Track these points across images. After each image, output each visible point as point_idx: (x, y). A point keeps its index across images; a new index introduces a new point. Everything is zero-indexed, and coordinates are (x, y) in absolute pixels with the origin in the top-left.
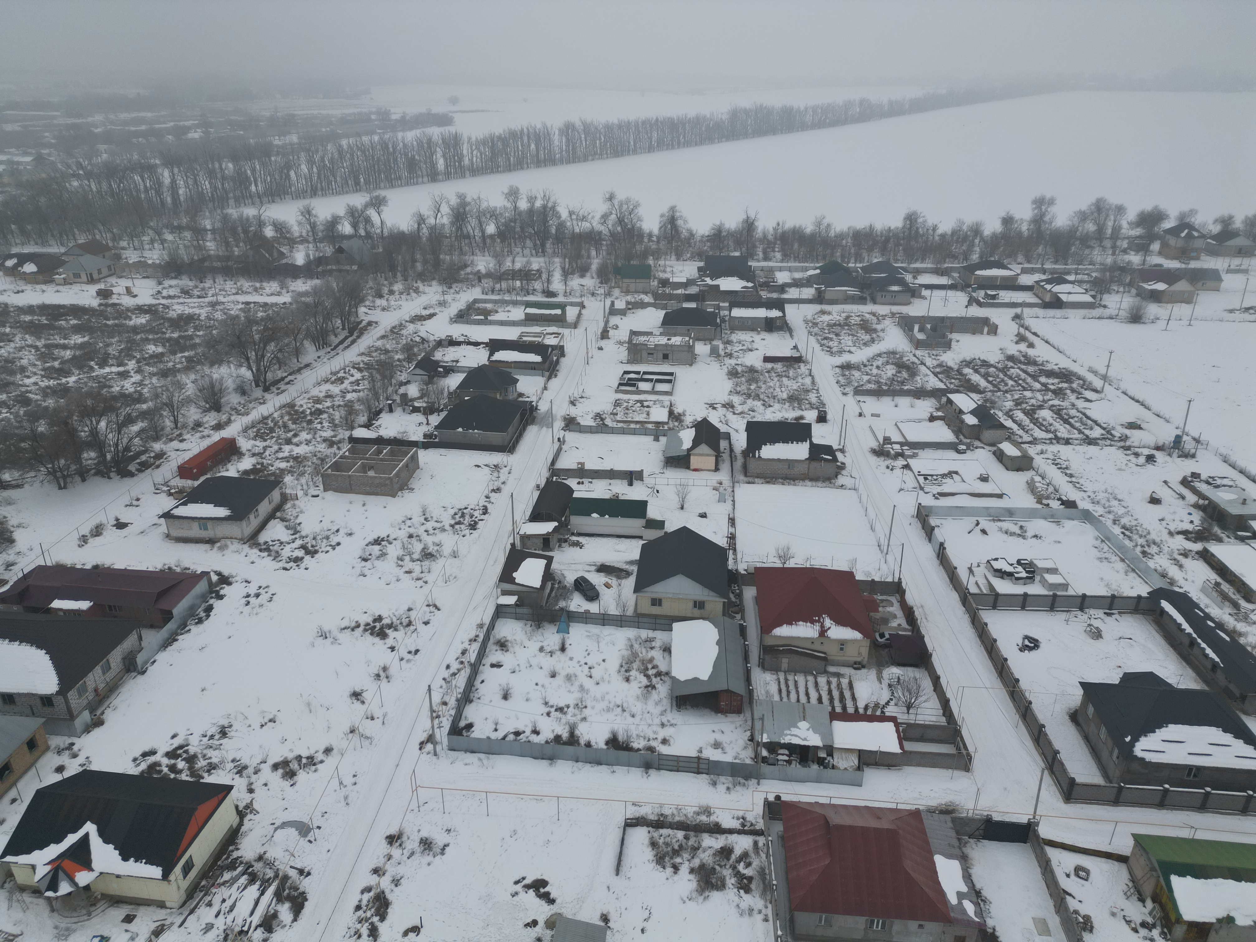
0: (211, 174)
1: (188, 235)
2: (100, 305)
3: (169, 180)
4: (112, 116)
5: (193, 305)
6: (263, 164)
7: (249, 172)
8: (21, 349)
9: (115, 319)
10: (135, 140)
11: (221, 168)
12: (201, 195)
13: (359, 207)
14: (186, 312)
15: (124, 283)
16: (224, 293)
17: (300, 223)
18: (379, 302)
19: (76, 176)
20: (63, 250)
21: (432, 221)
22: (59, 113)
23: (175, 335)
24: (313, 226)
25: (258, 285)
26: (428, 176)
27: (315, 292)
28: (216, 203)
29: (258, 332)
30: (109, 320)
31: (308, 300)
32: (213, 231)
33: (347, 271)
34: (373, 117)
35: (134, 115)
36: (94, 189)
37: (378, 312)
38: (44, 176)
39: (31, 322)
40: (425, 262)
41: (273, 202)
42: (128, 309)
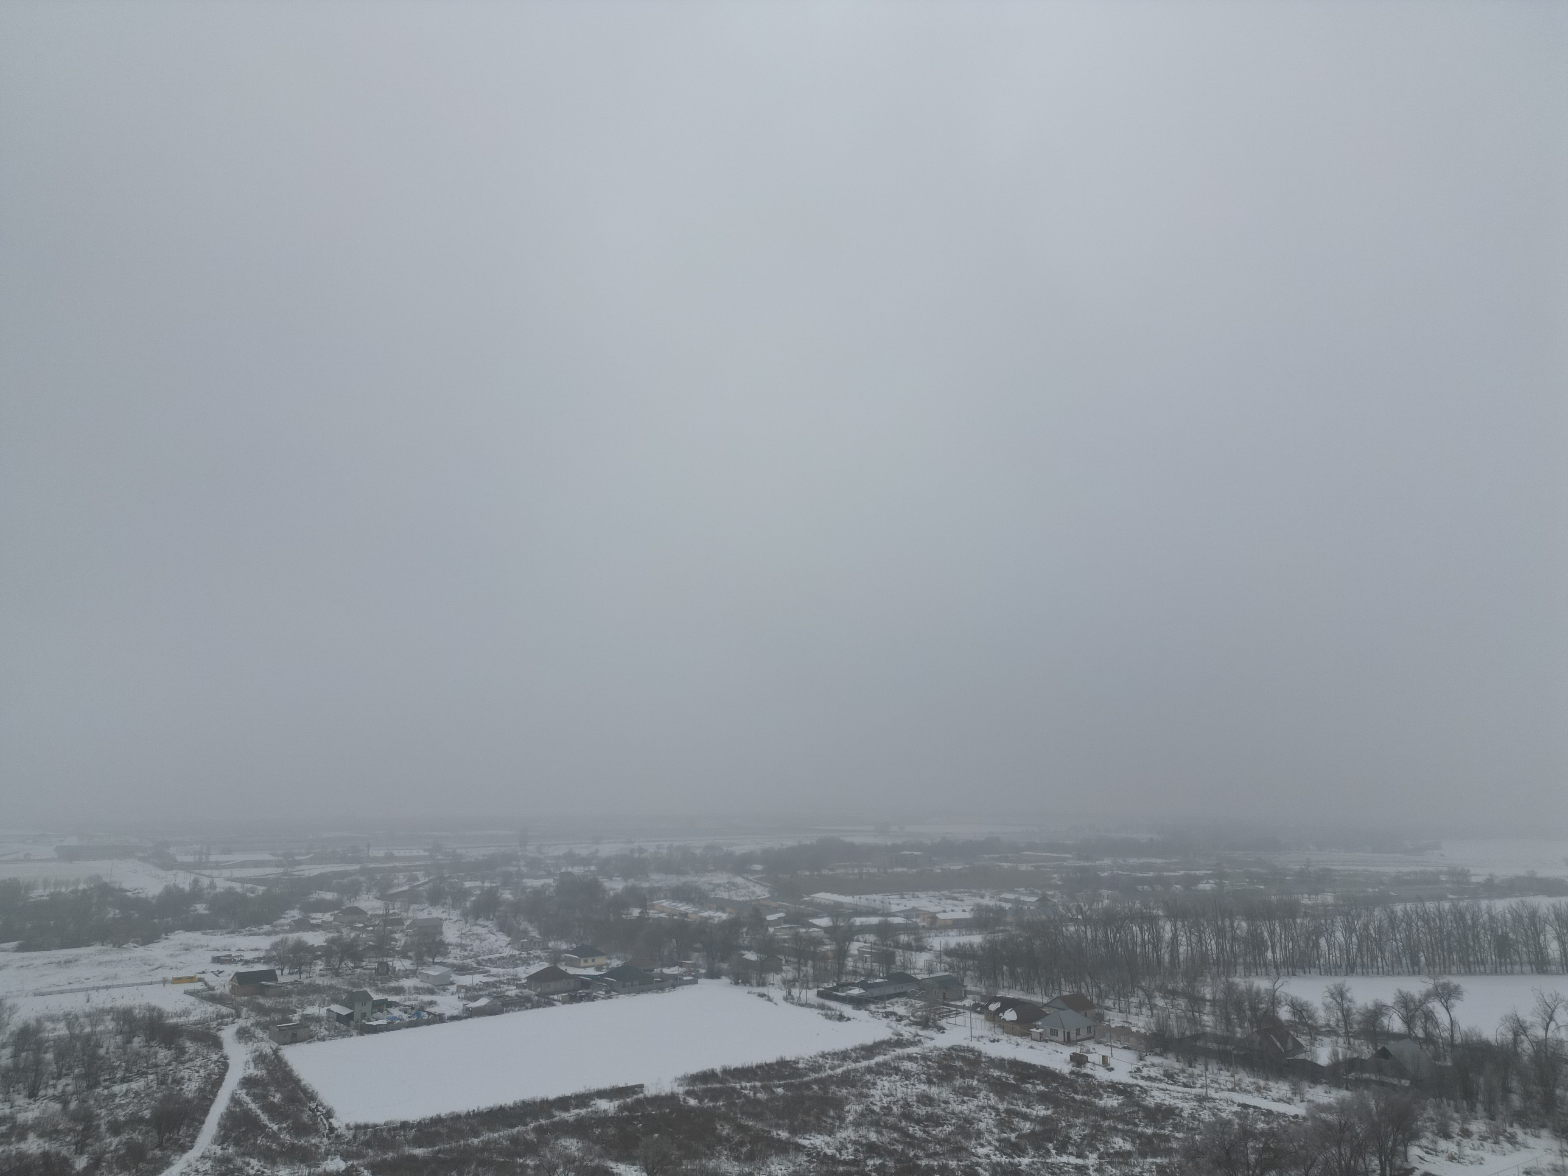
0: (1220, 933)
1: (1182, 1002)
2: (1072, 1073)
3: (1170, 935)
4: (1120, 861)
5: (1175, 1094)
6: (1285, 926)
7: (1266, 934)
8: (982, 1108)
9: (1084, 1093)
10: (1140, 887)
11: (1232, 927)
12: (1204, 956)
13: (1417, 996)
14: (1167, 1103)
15: (1103, 1050)
16: (1216, 1086)
17: (1328, 1008)
18: (1443, 1144)
19: (1074, 920)
20: (1046, 1000)
21: (1540, 1033)
22: (1070, 856)
23: (1149, 1131)
24: (1346, 1014)
25: (1262, 1083)
26: (1530, 963)
27: (1342, 1108)
28: (1221, 969)
29: (1256, 1150)
30: (1078, 1094)
31: (1331, 1118)
32: (1214, 1002)
33: (1394, 1086)
34: (1443, 878)
35: (1142, 861)
36: (1090, 937)
37: (1442, 1160)
38: (1044, 917)
39: (999, 1078)
40: (1527, 1096)
41: (1294, 975)
42: (1100, 1085)
